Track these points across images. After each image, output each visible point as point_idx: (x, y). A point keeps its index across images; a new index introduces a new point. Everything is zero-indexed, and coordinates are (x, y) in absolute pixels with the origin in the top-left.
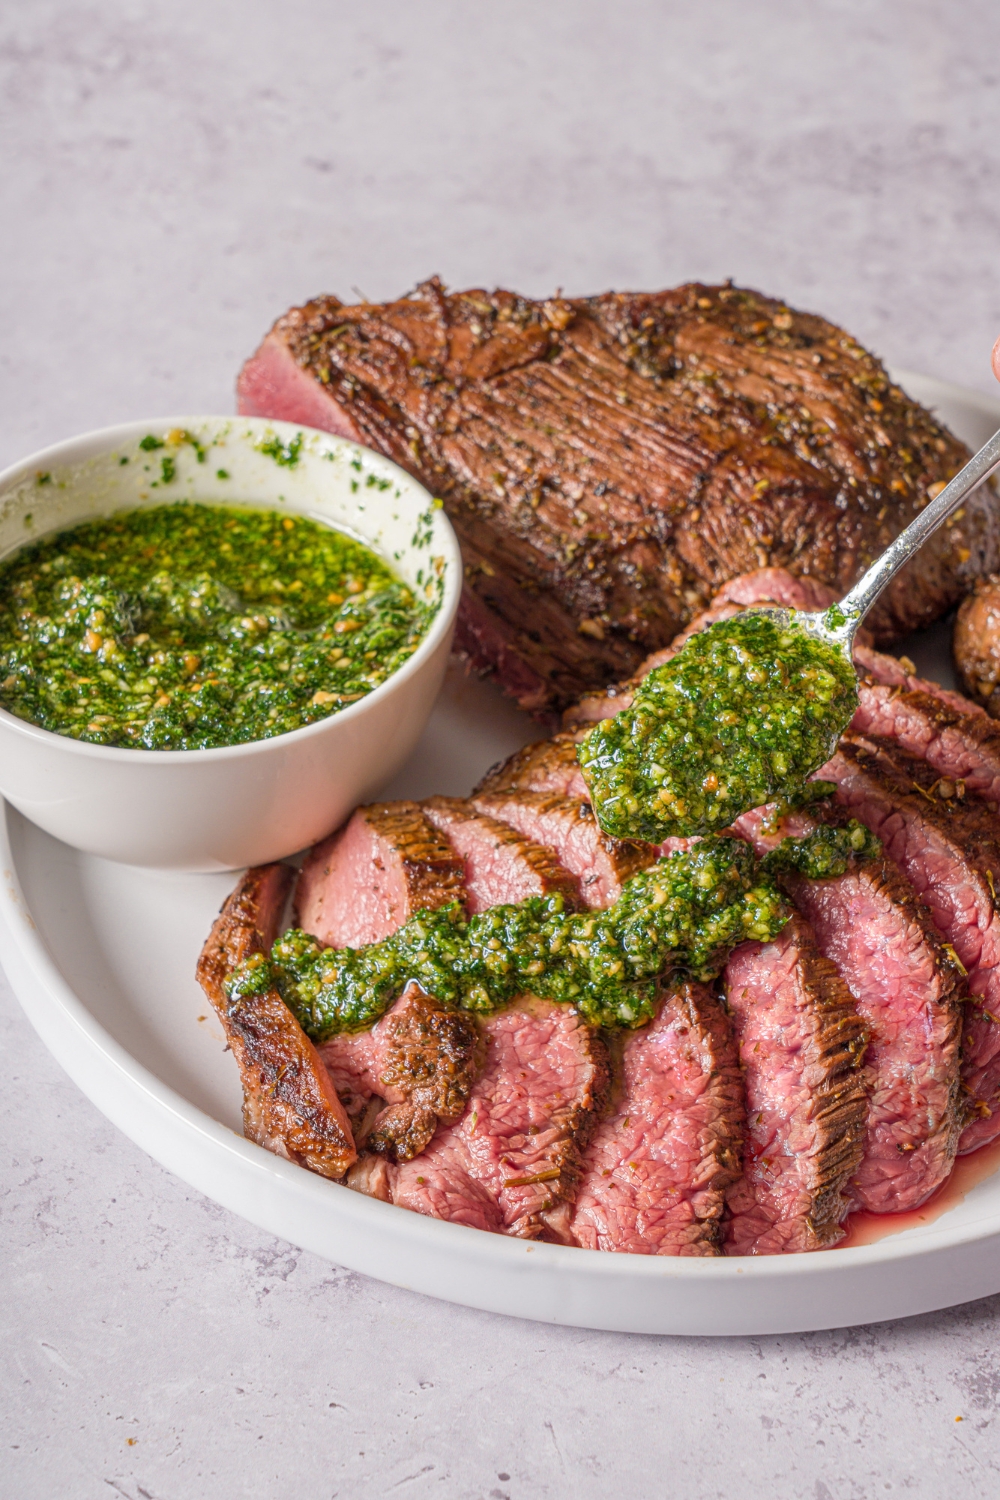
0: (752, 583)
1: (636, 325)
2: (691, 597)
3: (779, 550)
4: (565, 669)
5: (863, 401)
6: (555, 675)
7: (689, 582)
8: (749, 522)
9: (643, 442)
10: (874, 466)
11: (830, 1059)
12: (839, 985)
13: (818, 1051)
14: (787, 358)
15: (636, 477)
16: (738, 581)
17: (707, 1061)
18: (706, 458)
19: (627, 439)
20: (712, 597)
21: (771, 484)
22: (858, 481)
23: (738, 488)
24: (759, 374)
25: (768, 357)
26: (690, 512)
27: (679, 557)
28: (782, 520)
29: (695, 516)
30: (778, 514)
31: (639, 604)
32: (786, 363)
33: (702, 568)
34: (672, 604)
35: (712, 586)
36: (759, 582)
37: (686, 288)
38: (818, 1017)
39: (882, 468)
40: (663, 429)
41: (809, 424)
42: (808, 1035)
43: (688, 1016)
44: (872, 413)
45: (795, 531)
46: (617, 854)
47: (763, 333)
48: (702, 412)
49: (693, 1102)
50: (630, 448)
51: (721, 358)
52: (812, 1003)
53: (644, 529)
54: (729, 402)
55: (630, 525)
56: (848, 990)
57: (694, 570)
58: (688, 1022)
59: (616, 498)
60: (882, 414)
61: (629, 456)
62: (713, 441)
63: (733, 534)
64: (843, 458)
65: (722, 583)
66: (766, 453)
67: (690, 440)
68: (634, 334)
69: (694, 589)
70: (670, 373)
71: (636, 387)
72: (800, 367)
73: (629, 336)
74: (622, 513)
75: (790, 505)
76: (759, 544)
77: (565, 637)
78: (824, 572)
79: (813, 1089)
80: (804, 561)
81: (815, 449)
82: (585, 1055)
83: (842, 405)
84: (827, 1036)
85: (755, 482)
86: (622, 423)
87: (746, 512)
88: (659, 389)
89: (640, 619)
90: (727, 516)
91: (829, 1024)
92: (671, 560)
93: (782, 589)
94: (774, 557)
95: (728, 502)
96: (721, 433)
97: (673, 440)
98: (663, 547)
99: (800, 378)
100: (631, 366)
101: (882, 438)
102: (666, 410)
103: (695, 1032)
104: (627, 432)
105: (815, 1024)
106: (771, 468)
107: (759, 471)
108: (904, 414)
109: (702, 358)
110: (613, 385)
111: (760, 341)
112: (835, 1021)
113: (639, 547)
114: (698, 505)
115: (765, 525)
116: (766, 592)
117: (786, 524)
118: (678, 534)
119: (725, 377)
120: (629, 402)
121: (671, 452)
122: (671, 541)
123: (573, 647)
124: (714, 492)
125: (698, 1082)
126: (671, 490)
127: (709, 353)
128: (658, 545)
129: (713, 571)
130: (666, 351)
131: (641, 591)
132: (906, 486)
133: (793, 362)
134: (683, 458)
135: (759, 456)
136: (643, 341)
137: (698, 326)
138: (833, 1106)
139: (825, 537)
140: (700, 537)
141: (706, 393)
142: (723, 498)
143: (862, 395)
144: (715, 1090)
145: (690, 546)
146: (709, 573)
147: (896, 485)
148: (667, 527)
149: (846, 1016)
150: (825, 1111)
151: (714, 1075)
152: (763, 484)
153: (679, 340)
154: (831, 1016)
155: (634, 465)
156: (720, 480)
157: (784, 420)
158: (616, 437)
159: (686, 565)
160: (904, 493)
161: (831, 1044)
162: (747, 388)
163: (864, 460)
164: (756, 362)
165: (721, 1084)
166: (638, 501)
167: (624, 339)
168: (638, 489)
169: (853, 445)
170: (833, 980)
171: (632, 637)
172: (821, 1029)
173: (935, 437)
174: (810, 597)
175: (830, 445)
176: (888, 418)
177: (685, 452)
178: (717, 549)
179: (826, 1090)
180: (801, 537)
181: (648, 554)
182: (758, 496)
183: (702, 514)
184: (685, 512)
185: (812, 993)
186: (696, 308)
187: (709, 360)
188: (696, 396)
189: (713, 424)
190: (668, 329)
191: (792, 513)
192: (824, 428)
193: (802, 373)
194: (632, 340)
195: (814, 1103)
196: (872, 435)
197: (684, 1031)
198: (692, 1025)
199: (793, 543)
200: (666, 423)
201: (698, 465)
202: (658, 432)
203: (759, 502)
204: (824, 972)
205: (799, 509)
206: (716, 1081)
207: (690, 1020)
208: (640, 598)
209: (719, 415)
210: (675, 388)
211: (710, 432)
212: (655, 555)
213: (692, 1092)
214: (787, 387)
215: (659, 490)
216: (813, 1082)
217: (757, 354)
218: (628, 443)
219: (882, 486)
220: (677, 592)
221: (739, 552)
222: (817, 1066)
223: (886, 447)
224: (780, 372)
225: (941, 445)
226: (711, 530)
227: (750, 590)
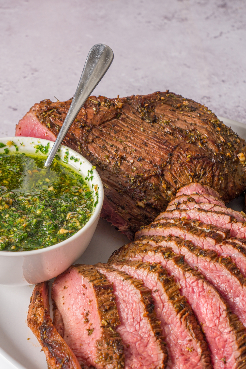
0: (189, 188)
1: (142, 106)
2: (169, 193)
3: (196, 177)
4: (133, 218)
5: (214, 127)
6: (130, 219)
7: (168, 188)
8: (186, 168)
9: (150, 143)
10: (221, 149)
11: (241, 349)
12: (240, 323)
13: (236, 347)
14: (189, 115)
15: (150, 155)
16: (185, 187)
17: (199, 350)
18: (171, 148)
19: (146, 143)
20: (176, 193)
21: (191, 156)
22: (216, 153)
23: (182, 157)
24: (182, 120)
25: (184, 115)
26: (168, 166)
27: (165, 180)
28: (196, 168)
29: (169, 167)
30: (195, 166)
31: (154, 196)
32: (189, 116)
33: (172, 183)
34: (164, 195)
35: (175, 189)
36: (191, 187)
37: (156, 93)
38: (235, 335)
39: (223, 149)
40: (156, 139)
41: (200, 136)
42: (233, 341)
43: (192, 335)
44: (218, 131)
45: (200, 171)
46: (164, 282)
47: (181, 107)
48: (167, 133)
49: (196, 365)
50: (147, 146)
51: (170, 115)
52: (233, 330)
53: (154, 172)
54: (174, 130)
55: (149, 170)
56: (243, 325)
57: (170, 184)
58: (192, 338)
59: (144, 162)
60: (220, 131)
61: (147, 148)
62: (172, 142)
63: (182, 172)
64: (211, 146)
65: (179, 188)
66: (188, 146)
67: (165, 142)
68: (143, 109)
69: (170, 190)
70: (155, 121)
71: (145, 126)
72: (194, 117)
73: (141, 109)
74: (147, 167)
75: (198, 163)
76: (190, 175)
77: (132, 207)
78: (210, 183)
79: (236, 359)
80: (203, 180)
81: (202, 144)
82: (160, 350)
83: (209, 129)
84: (239, 341)
85: (187, 156)
86: (143, 138)
87: (185, 165)
88: (153, 126)
89: (155, 201)
90: (179, 167)
91: (239, 337)
92: (163, 181)
93: (199, 190)
94: (194, 179)
95: (179, 162)
96: (174, 140)
97: (159, 143)
98: (160, 177)
99: (195, 121)
100: (143, 119)
101: (222, 139)
102: (156, 133)
103: (194, 341)
104: (145, 141)
105: (235, 338)
106: (191, 151)
107: (187, 152)
108: (226, 131)
109: (164, 116)
110: (138, 125)
111: (181, 109)
112: (240, 336)
113: (153, 178)
114: (170, 164)
115: (191, 169)
116: (194, 191)
117: (197, 168)
118: (164, 173)
119: (172, 122)
120: (144, 131)
121: (159, 146)
122: (163, 175)
123: (135, 211)
124: (174, 159)
125: (198, 357)
126: (161, 159)
127: (165, 114)
128: (158, 177)
129: (176, 184)
130: (152, 114)
131: (154, 192)
132: (231, 154)
133: (191, 116)
134: (164, 149)
135: (187, 147)
136: (145, 111)
137: (161, 106)
138: (243, 365)
139: (209, 172)
140: (171, 173)
141: (167, 127)
142: (177, 161)
143: (214, 126)
144: (203, 360)
145: (168, 177)
146: (174, 185)
147: (228, 154)
148: (161, 171)
149: (243, 334)
150: (240, 366)
151: (202, 355)
152: (189, 156)
153: (156, 110)
154: (239, 334)
155: (149, 151)
156: (176, 155)
157: (192, 135)
158: (142, 142)
159: (167, 182)
160: (230, 156)
161: (241, 344)
162: (179, 125)
163: (218, 146)
164: (180, 116)
165: (205, 357)
166: (151, 163)
167: (140, 111)
168: (151, 159)
169: (214, 142)
170: (237, 321)
171: (153, 206)
172: (237, 339)
173: (237, 138)
174: (207, 192)
175: (207, 142)
176: (222, 133)
177: (164, 147)
178: (177, 177)
179: (240, 359)
180: (202, 172)
181: (155, 179)
182: (188, 160)
183: (171, 166)
184: (166, 166)
185: (232, 327)
186: (160, 99)
187: (166, 116)
188: (164, 128)
189: (171, 137)
190: (152, 107)
191: (199, 165)
192: (205, 137)
193: (194, 119)
194: (142, 111)
195: (237, 364)
196: (219, 138)
197: (190, 341)
198: (193, 338)
199: (200, 174)
200: (156, 137)
201: (168, 150)
202: (155, 140)
203: (189, 162)
204: (235, 319)
205: (201, 163)
206: (203, 357)
207: (193, 337)
208: (154, 194)
209: (173, 134)
210: (157, 125)
211: (171, 140)
212: (158, 179)
213: (196, 361)
214: (191, 124)
215: (158, 159)
216: (236, 357)
217: (180, 113)
218: (146, 144)
219: (224, 155)
220: (165, 191)
221: (183, 178)
222: (237, 352)
223: (223, 142)
224: (188, 119)
225: (238, 140)
226: (175, 171)
227: (189, 190)
